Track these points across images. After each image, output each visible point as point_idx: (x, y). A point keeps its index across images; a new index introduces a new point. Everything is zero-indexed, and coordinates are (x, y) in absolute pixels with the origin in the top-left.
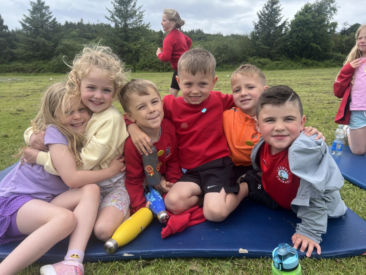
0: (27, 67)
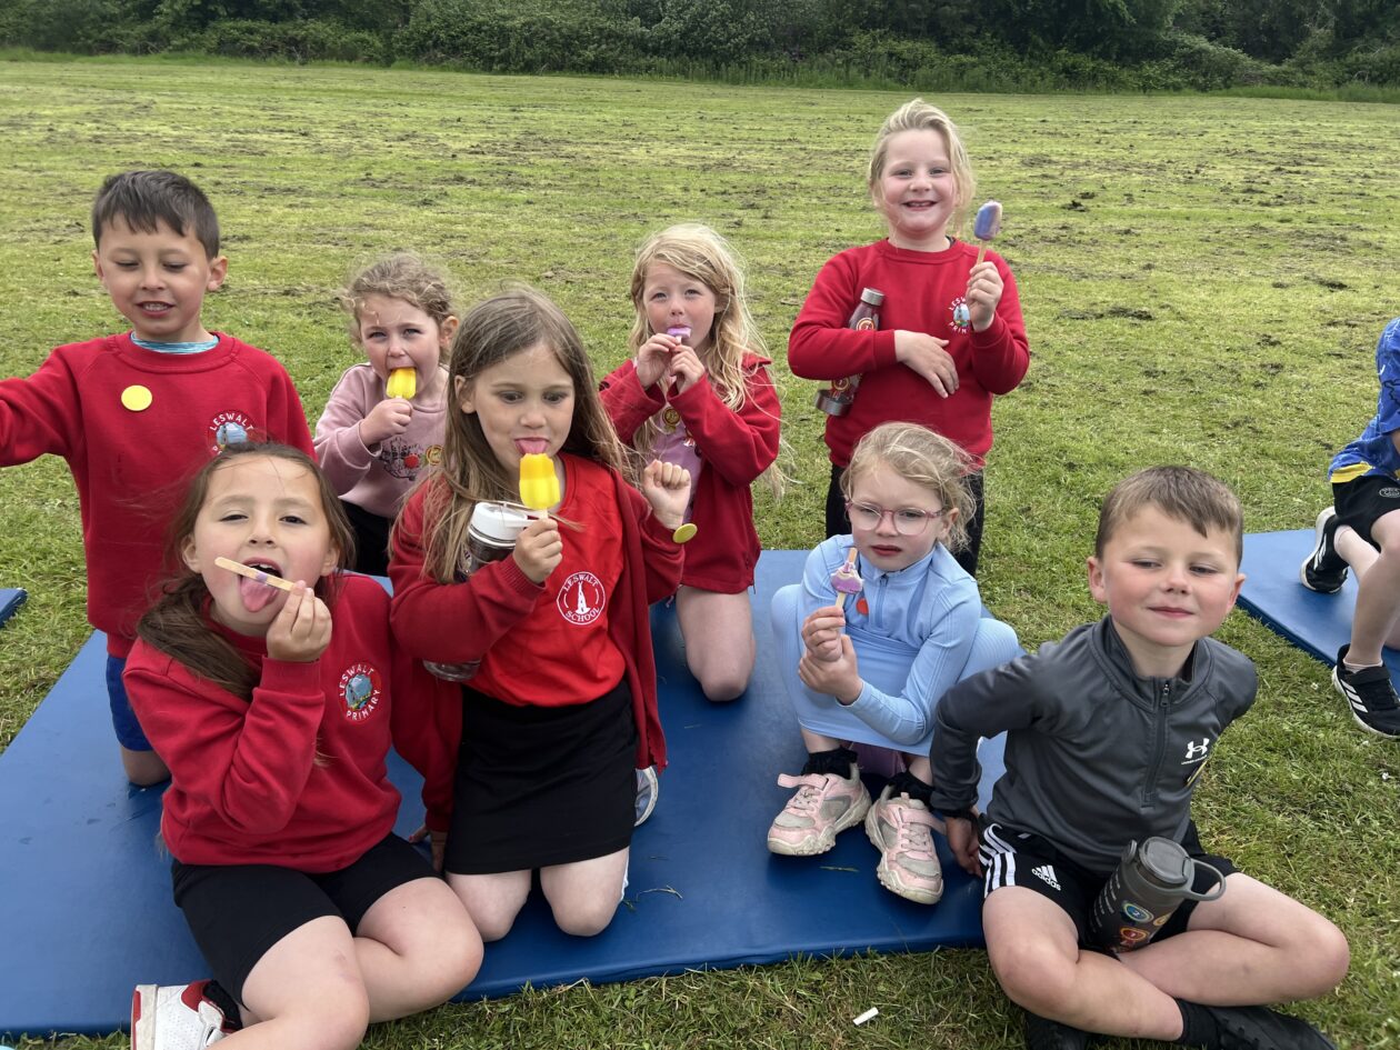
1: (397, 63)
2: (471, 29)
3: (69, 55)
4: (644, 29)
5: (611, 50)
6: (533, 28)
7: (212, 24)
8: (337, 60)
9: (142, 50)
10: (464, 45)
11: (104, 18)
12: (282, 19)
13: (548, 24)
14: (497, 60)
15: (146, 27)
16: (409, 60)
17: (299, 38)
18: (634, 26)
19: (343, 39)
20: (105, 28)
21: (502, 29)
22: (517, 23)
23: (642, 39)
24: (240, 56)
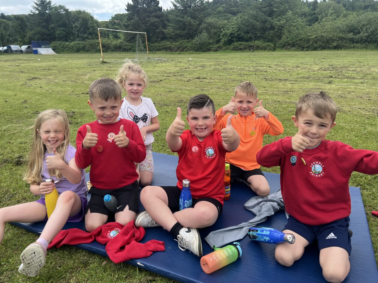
0: (174, 46)
1: (277, 50)
2: (299, 40)
3: (201, 52)
4: (353, 36)
5: (342, 43)
6: (318, 38)
7: (232, 43)
8: (261, 50)
9: (216, 50)
10: (296, 44)
11: (209, 44)
12: (249, 41)
13: (322, 37)
14: (305, 47)
15: (218, 45)
16: (280, 49)
17: (252, 46)
18: (351, 35)
19: (264, 45)
20: (209, 46)
21: (308, 39)
22: (313, 37)
23: (353, 39)
24: (238, 51)
